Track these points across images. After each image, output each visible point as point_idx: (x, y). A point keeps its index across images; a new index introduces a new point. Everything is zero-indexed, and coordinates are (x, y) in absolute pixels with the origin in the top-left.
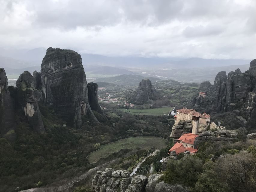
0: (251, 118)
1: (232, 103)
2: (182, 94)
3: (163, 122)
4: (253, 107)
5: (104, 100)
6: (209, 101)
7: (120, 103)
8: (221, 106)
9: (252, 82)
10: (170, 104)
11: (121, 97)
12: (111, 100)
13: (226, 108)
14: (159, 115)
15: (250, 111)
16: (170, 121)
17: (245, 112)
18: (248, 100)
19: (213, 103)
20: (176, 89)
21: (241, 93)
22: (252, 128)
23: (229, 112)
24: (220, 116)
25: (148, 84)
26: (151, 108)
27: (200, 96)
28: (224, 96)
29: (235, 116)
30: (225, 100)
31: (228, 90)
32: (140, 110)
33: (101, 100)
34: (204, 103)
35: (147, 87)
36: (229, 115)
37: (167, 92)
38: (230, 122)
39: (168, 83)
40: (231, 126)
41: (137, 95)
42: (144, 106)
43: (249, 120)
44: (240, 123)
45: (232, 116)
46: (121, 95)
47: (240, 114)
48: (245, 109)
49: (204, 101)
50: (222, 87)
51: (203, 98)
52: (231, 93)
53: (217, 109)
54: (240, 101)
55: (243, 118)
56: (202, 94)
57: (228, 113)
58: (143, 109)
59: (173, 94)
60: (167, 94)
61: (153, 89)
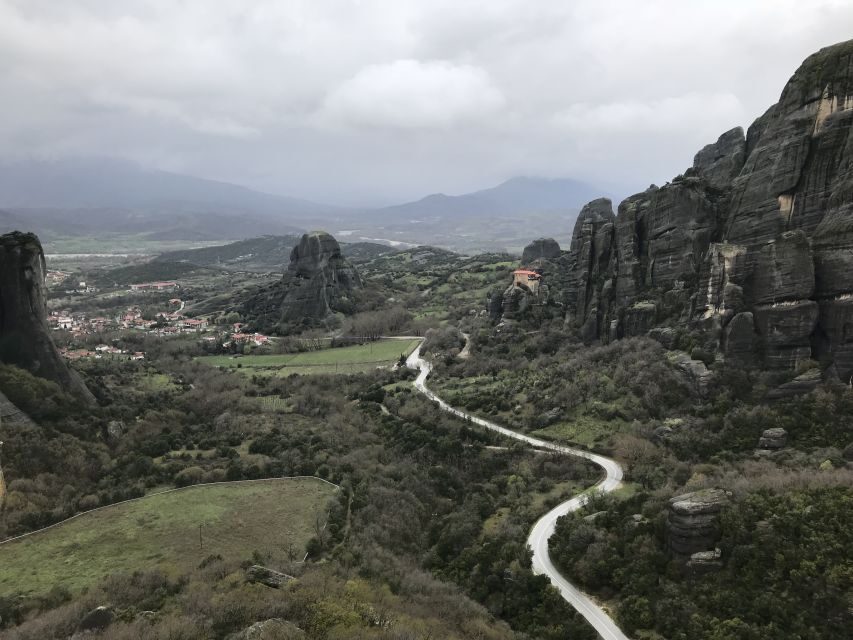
0: (726, 357)
1: (640, 300)
2: (459, 288)
3: (364, 399)
4: (732, 307)
5: (152, 327)
6: (551, 303)
7: (215, 333)
8: (599, 318)
9: (715, 208)
10: (409, 327)
11: (223, 312)
12: (181, 324)
13: (620, 324)
14: (356, 371)
15: (719, 327)
16: (391, 394)
17: (696, 332)
18: (707, 277)
19: (565, 309)
20: (439, 273)
21: (676, 257)
22: (733, 399)
23: (633, 340)
24: (596, 359)
25: (325, 251)
26: (335, 344)
27: (519, 284)
28: (607, 278)
29: (660, 355)
30: (612, 294)
31: (623, 253)
32: (289, 356)
33: (142, 328)
34: (534, 312)
35: (322, 264)
36: (633, 348)
37: (404, 283)
38: (638, 379)
39: (416, 258)
40: (647, 396)
41: (283, 298)
42: (304, 340)
43: (721, 366)
44: (683, 382)
45: (645, 352)
46: (226, 301)
47: (677, 345)
48: (695, 319)
49: (533, 302)
50: (600, 245)
51: (530, 293)
52: (635, 262)
53: (583, 330)
54: (674, 291)
55: (694, 358)
56: (524, 277)
57: (626, 343)
58: (302, 350)
59: (426, 292)
60: (404, 290)
61: (346, 271)
